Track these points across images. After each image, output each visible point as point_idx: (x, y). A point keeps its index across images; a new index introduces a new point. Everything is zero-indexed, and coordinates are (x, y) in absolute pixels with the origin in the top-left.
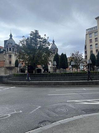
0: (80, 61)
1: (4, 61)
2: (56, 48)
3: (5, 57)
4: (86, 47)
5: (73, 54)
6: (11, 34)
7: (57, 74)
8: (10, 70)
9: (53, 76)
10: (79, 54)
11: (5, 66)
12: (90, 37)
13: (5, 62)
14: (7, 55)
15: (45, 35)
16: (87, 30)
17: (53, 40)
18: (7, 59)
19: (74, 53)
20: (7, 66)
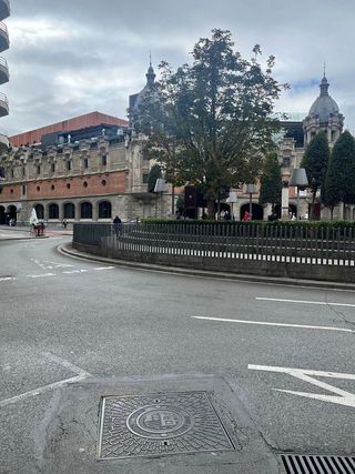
1: (127, 172)
2: (332, 115)
3: (128, 157)
6: (151, 70)
8: (145, 204)
11: (128, 191)
13: (129, 177)
14: (137, 149)
15: (256, 49)
17: (324, 80)
18: (135, 166)
20: (134, 191)
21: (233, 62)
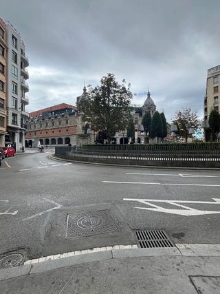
0: (192, 124)
1: (76, 126)
2: (152, 105)
3: (77, 120)
4: (206, 101)
5: (180, 114)
6: (85, 87)
7: (141, 145)
9: (136, 148)
10: (191, 113)
12: (214, 83)
13: (77, 128)
14: (80, 118)
15: (124, 81)
16: (209, 70)
17: (149, 92)
18: (79, 124)
19: (182, 112)
20: (79, 134)
21: (115, 85)
